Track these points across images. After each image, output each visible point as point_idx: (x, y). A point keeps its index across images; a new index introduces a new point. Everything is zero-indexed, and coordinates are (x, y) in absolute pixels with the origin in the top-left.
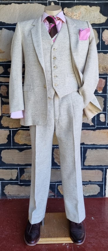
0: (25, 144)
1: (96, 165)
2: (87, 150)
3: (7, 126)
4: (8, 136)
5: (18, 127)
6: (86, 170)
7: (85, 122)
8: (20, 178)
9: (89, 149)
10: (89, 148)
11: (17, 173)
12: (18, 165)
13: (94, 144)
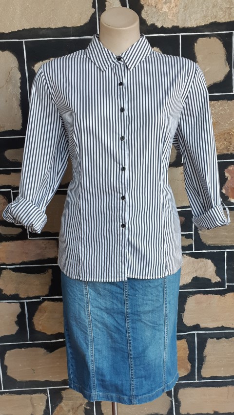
0: (59, 333)
1: (228, 375)
2: (206, 341)
3: (13, 293)
4: (18, 316)
5: (40, 294)
6: (206, 388)
7: (200, 274)
8: (52, 412)
9: (212, 340)
10: (212, 336)
11: (45, 402)
12: (47, 383)
13: (222, 327)
